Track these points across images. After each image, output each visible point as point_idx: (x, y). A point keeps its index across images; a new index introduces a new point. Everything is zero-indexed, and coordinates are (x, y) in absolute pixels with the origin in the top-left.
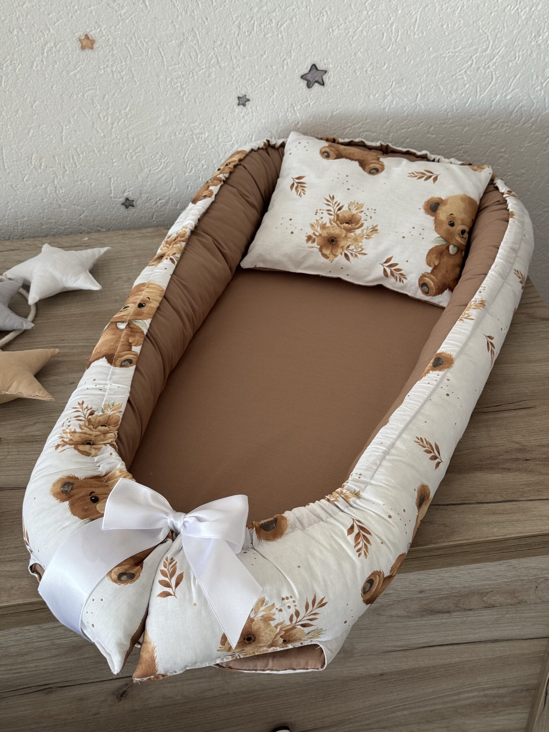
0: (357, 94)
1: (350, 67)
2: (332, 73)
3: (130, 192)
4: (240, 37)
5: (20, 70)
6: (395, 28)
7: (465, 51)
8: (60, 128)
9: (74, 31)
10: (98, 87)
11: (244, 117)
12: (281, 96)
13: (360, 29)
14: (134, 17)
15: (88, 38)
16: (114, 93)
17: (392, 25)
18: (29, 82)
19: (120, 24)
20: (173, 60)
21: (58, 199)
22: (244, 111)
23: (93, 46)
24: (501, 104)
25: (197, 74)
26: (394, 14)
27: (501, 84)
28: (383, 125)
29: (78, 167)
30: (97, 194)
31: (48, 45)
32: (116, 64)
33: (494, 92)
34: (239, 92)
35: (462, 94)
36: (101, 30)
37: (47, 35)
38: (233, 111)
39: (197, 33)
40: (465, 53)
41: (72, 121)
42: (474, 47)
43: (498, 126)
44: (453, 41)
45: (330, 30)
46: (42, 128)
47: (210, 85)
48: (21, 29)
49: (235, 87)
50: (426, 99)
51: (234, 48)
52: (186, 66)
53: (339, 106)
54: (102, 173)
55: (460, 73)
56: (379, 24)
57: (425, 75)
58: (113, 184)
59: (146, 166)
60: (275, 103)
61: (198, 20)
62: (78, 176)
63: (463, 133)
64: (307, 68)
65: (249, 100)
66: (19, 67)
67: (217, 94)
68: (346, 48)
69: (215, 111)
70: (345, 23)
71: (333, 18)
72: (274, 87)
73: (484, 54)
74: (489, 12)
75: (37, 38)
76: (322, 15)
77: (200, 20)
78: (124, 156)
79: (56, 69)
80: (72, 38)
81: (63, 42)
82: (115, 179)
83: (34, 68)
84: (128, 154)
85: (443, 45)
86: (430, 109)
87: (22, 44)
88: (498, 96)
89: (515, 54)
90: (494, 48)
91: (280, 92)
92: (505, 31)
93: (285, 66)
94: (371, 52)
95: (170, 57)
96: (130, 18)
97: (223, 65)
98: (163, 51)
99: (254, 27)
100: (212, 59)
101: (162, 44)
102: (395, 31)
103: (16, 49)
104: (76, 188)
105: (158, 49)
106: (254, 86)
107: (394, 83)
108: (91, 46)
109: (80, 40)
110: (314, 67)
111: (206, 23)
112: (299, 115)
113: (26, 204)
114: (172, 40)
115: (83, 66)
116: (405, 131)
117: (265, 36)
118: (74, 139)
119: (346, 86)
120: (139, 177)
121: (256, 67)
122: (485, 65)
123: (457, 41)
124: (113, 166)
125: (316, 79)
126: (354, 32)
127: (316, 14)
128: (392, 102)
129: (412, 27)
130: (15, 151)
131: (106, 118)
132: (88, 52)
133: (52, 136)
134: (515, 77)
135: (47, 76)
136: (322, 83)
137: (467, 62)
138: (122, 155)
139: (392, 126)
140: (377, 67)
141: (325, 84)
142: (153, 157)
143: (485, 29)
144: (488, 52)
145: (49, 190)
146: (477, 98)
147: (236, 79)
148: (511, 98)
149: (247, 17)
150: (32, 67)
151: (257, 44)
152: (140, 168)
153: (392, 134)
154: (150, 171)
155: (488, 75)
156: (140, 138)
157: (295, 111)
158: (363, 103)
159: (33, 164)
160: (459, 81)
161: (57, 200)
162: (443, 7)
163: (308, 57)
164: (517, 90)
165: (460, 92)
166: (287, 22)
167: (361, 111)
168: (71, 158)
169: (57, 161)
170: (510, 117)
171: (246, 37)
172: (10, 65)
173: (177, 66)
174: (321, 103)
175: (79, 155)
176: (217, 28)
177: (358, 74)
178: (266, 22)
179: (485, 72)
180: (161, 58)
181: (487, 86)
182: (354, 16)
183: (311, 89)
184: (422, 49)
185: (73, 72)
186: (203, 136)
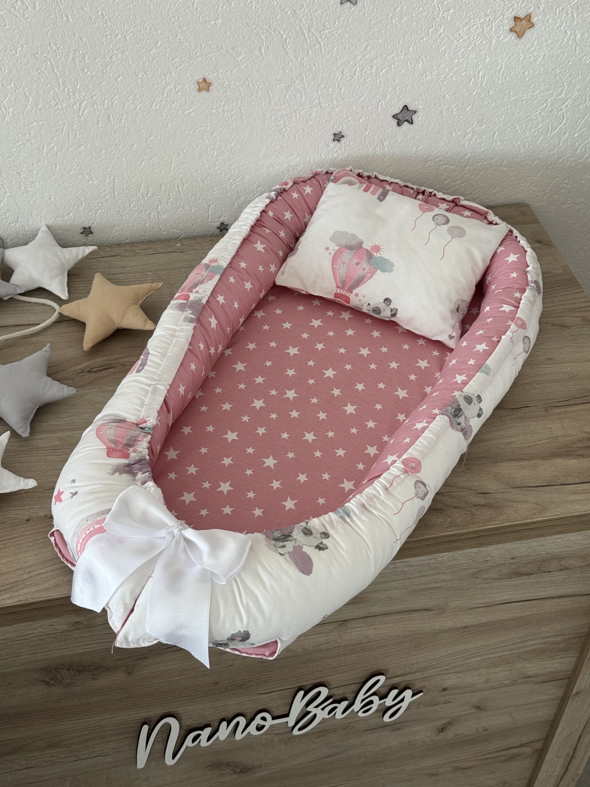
0: (441, 132)
1: (438, 107)
2: (421, 113)
3: (226, 217)
4: (342, 81)
5: (140, 108)
6: (482, 74)
7: (542, 95)
8: (170, 160)
9: (194, 75)
10: (209, 124)
11: (337, 151)
12: (373, 132)
13: (450, 75)
14: (249, 63)
15: (206, 81)
16: (223, 130)
17: (479, 72)
18: (147, 119)
19: (237, 68)
20: (280, 101)
21: (160, 223)
22: (337, 146)
23: (209, 88)
24: (569, 141)
25: (300, 114)
26: (482, 62)
27: (570, 124)
28: (462, 159)
29: (182, 195)
30: (196, 218)
31: (169, 87)
32: (228, 104)
33: (563, 131)
34: (336, 129)
35: (535, 132)
36: (218, 74)
37: (169, 78)
38: (328, 146)
39: (304, 77)
40: (542, 97)
41: (181, 154)
42: (550, 92)
43: (564, 160)
44: (532, 86)
45: (424, 75)
46: (153, 161)
47: (310, 123)
48: (146, 72)
49: (332, 125)
50: (502, 137)
51: (336, 90)
52: (290, 107)
53: (424, 142)
54: (202, 201)
55: (536, 114)
56: (468, 70)
57: (504, 116)
58: (211, 210)
59: (243, 194)
60: (366, 139)
61: (306, 66)
62: (180, 203)
63: (532, 166)
64: (399, 108)
65: (343, 136)
66: (140, 106)
67: (315, 131)
68: (436, 92)
69: (312, 146)
70: (438, 69)
71: (428, 65)
72: (367, 125)
73: (559, 97)
74: (567, 61)
75: (160, 80)
76: (418, 62)
77: (308, 66)
78: (224, 186)
79: (173, 108)
80: (191, 81)
81: (182, 85)
82: (214, 205)
83: (153, 107)
84: (229, 183)
85: (523, 89)
86: (505, 145)
87: (145, 85)
88: (567, 134)
89: (586, 98)
90: (567, 92)
91: (372, 129)
92: (579, 77)
93: (379, 107)
94: (458, 94)
95: (277, 99)
96: (246, 64)
97: (324, 106)
98: (272, 93)
99: (356, 72)
100: (314, 100)
101: (271, 87)
102: (481, 76)
103: (139, 90)
104: (177, 214)
105: (268, 92)
106: (350, 124)
107: (475, 122)
108: (207, 89)
109: (198, 83)
110: (405, 108)
111: (314, 69)
112: (387, 150)
113: (130, 228)
114: (281, 84)
115: (198, 105)
116: (480, 165)
117: (365, 80)
118: (181, 170)
119: (433, 124)
120: (236, 204)
121: (354, 108)
122: (558, 107)
123: (535, 86)
124: (213, 194)
125: (406, 118)
126: (445, 78)
127: (413, 62)
128: (472, 139)
129: (497, 73)
130: (127, 180)
131: (213, 152)
132: (204, 93)
133: (161, 168)
134: (584, 118)
135: (164, 114)
136: (411, 122)
137: (543, 105)
138: (222, 184)
139: (469, 160)
140: (462, 108)
141: (414, 123)
142: (250, 186)
143: (562, 76)
144: (562, 95)
145: (152, 215)
146: (548, 135)
147: (334, 118)
148: (578, 136)
149: (351, 63)
150: (151, 106)
151: (357, 87)
152: (238, 196)
153: (469, 167)
154: (246, 198)
155: (560, 116)
156: (241, 169)
157: (384, 146)
158: (445, 139)
159: (141, 192)
160: (534, 121)
161: (158, 224)
162: (527, 57)
163: (401, 99)
164: (584, 130)
165: (533, 130)
166: (386, 68)
167: (443, 147)
168: (176, 187)
169: (163, 190)
170: (575, 153)
171: (348, 81)
172: (132, 105)
173: (283, 106)
174: (408, 140)
175: (184, 185)
176: (322, 74)
177: (444, 114)
178: (367, 68)
179: (558, 113)
180: (269, 100)
181: (558, 125)
182: (446, 63)
183: (400, 127)
184: (504, 92)
185: (188, 111)
186: (298, 167)
